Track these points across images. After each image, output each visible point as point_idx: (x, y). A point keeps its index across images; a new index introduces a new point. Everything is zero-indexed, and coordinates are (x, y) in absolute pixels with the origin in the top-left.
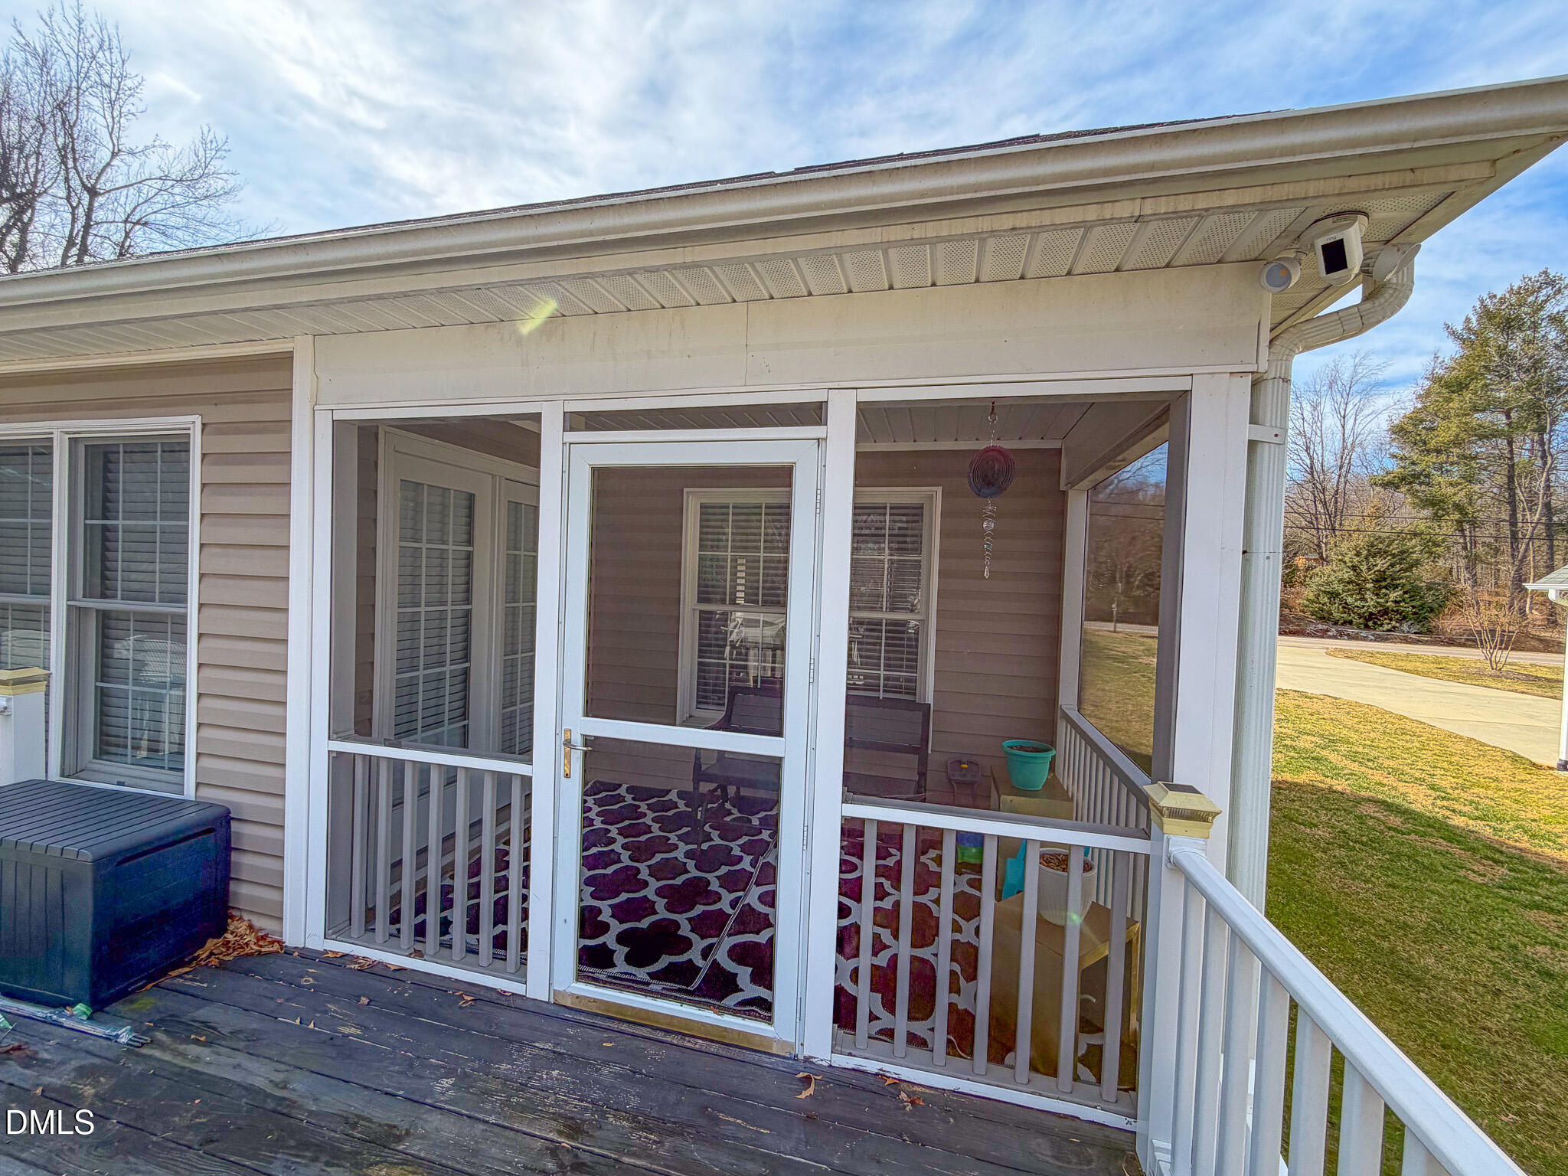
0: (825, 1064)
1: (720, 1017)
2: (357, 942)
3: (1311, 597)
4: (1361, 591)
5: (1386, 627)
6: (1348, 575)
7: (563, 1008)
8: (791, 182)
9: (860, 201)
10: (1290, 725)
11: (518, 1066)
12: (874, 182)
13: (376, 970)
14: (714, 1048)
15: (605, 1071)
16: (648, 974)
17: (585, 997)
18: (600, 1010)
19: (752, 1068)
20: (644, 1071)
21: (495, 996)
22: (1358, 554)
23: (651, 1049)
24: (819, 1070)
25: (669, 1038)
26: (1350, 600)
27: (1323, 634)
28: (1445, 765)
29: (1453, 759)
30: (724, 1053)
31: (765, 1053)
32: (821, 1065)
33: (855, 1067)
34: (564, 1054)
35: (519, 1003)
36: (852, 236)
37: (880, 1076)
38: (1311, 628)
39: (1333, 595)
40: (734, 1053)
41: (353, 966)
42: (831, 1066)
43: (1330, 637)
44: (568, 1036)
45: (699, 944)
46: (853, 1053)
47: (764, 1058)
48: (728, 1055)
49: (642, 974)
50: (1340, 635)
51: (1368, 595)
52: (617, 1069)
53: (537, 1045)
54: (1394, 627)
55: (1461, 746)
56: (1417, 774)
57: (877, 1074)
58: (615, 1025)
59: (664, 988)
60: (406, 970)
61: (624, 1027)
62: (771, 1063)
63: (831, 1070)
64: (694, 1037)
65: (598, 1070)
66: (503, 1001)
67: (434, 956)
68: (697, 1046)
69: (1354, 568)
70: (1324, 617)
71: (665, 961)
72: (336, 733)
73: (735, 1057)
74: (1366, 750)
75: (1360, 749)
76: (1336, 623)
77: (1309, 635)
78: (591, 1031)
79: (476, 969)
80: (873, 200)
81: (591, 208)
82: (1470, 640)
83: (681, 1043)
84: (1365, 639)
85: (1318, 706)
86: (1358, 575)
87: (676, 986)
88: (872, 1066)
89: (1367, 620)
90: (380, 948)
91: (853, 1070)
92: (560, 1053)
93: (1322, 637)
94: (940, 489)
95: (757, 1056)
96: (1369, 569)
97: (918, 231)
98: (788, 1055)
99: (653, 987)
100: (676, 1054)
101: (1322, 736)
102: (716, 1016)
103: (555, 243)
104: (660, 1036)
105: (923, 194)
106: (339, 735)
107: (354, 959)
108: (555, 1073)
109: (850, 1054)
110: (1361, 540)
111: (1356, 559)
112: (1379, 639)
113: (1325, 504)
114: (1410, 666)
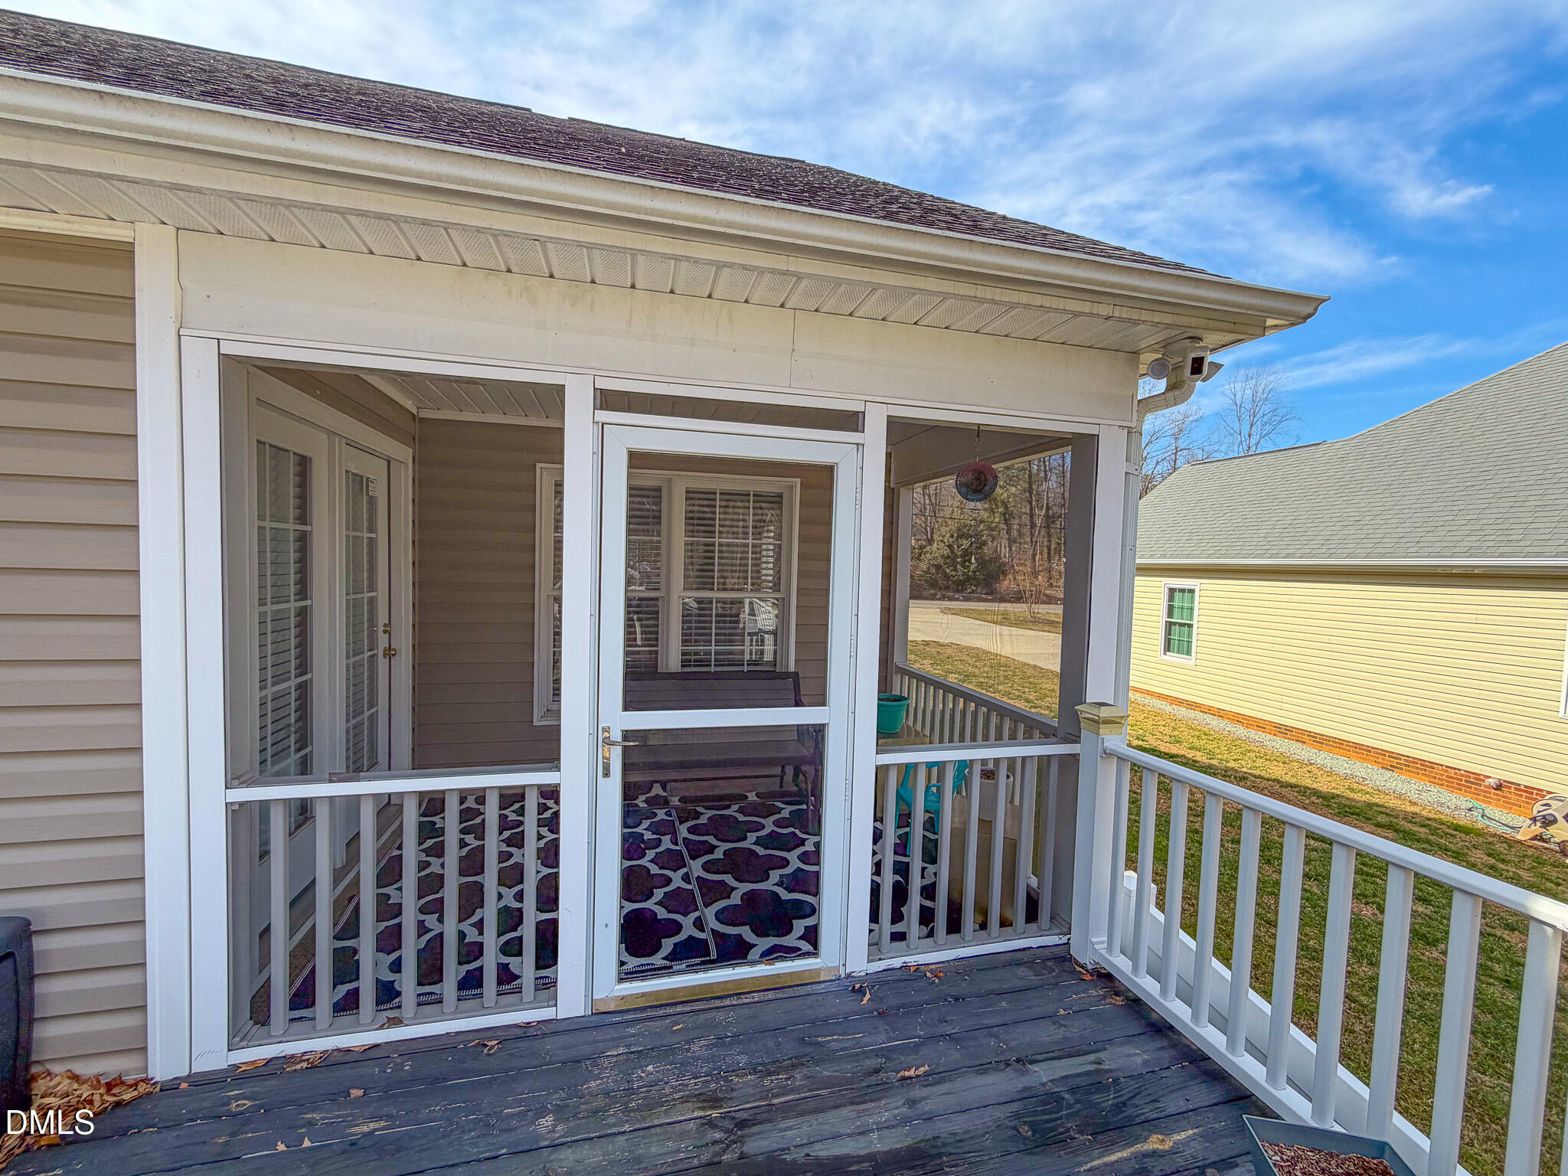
0: (863, 974)
1: (772, 967)
2: (284, 1039)
3: (925, 568)
4: (954, 565)
5: (969, 590)
6: (946, 552)
7: (604, 1015)
8: (912, 231)
9: (957, 261)
10: (939, 667)
11: (608, 1077)
12: (970, 248)
13: (333, 1059)
14: (770, 995)
15: (695, 1048)
16: (664, 959)
17: (631, 995)
18: (649, 1001)
19: (813, 998)
20: (729, 1034)
21: (519, 1032)
22: (952, 536)
23: (720, 1016)
24: (861, 980)
25: (727, 1002)
26: (948, 571)
27: (933, 597)
28: (1027, 684)
29: (1031, 680)
30: (782, 996)
31: (813, 983)
32: (860, 976)
33: (885, 968)
34: (642, 1051)
35: (552, 1027)
36: (932, 283)
37: (905, 967)
38: (925, 593)
39: (938, 567)
40: (790, 992)
41: (298, 1067)
42: (867, 974)
43: (938, 599)
44: (633, 1035)
45: (687, 922)
46: (882, 957)
47: (814, 987)
48: (786, 996)
49: (657, 960)
50: (943, 598)
51: (959, 567)
52: (703, 1043)
53: (608, 1054)
54: (973, 590)
55: (1031, 671)
56: (1017, 693)
57: (901, 968)
58: (670, 1010)
59: (687, 966)
60: (379, 1045)
61: (679, 1009)
62: (823, 989)
63: (868, 977)
64: (748, 993)
65: (688, 1050)
66: (531, 1032)
67: (415, 1017)
68: (756, 999)
69: (950, 546)
70: (933, 584)
71: (668, 945)
72: (237, 778)
73: (793, 995)
74: (986, 680)
75: (982, 680)
76: (940, 589)
77: (926, 598)
78: (651, 1023)
79: (482, 1013)
80: (966, 262)
81: (723, 199)
82: (1018, 598)
83: (740, 1002)
84: (957, 600)
85: (949, 651)
86: (952, 552)
87: (698, 960)
88: (897, 963)
89: (958, 586)
90: (328, 1033)
91: (884, 970)
92: (638, 1052)
93: (933, 599)
94: (799, 481)
95: (809, 988)
96: (959, 547)
97: (981, 292)
98: (834, 978)
99: (675, 968)
100: (745, 1011)
101: (959, 673)
102: (768, 967)
103: (669, 221)
104: (718, 1003)
105: (1001, 268)
106: (243, 779)
107: (290, 1059)
108: (650, 1068)
109: (880, 959)
110: (953, 526)
111: (951, 540)
112: (966, 599)
113: (929, 496)
114: (989, 618)
